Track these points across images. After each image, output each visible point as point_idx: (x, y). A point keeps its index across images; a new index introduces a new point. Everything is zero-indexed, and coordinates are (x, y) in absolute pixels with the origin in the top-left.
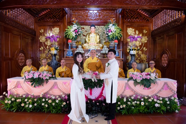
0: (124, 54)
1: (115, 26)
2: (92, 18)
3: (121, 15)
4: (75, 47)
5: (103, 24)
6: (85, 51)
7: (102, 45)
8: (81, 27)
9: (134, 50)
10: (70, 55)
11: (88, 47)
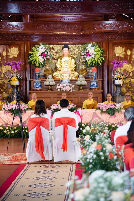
1: (96, 47)
4: (42, 76)
5: (79, 43)
6: (56, 81)
7: (77, 73)
8: (50, 48)
9: (119, 79)
10: (38, 87)
11: (60, 76)
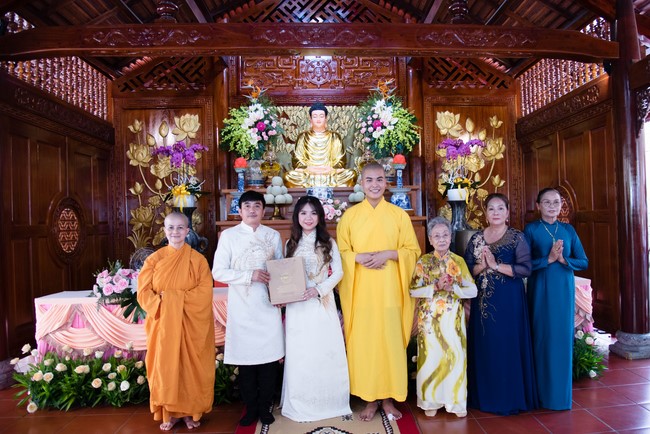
0: (429, 200)
1: (395, 106)
2: (315, 80)
3: (414, 68)
4: (257, 182)
5: (352, 99)
6: (295, 195)
7: (351, 173)
8: (278, 113)
9: (462, 187)
11: (304, 181)
